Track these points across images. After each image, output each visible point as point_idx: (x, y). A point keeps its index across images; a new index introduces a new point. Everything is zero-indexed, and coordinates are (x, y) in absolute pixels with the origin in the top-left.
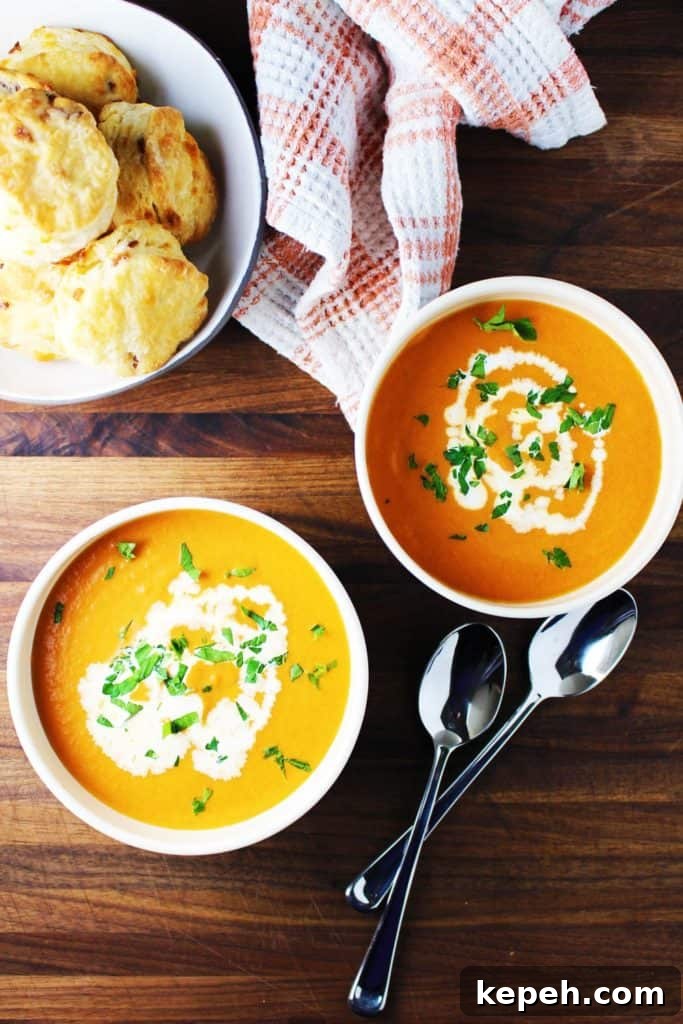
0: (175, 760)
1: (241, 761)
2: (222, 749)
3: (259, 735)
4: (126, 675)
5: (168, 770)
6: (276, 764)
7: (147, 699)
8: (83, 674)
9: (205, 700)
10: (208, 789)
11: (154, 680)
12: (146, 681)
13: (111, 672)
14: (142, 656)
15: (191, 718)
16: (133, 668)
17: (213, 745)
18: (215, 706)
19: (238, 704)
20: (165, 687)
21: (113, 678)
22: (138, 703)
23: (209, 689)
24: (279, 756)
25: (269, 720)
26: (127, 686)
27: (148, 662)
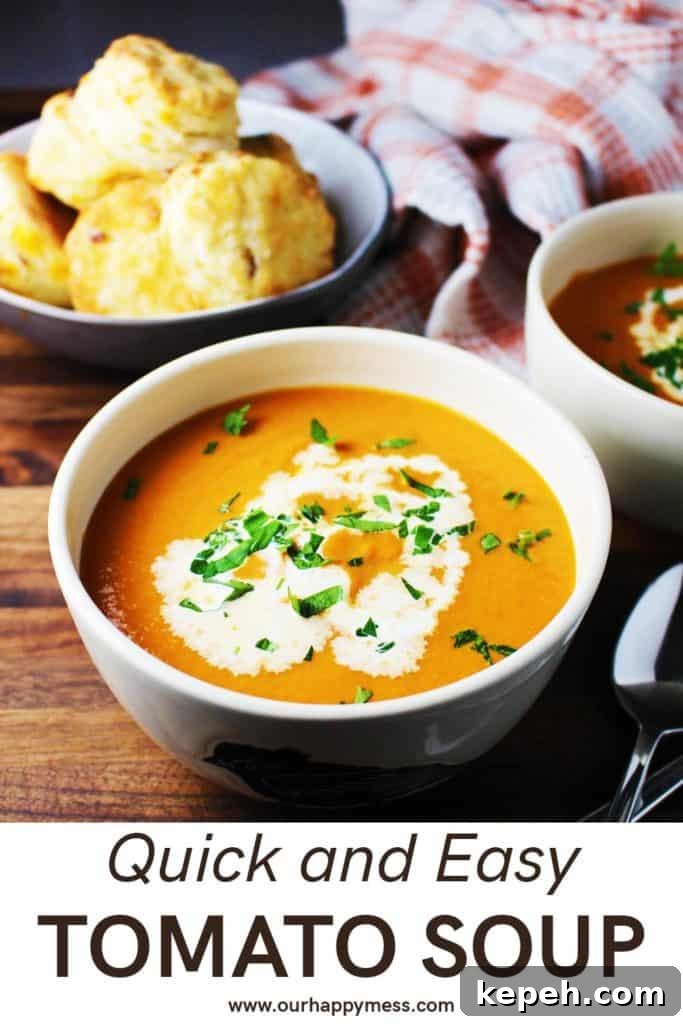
0: (307, 652)
1: (419, 652)
2: (384, 635)
3: (441, 615)
4: (228, 548)
5: (294, 665)
6: (475, 652)
7: (262, 576)
8: (163, 552)
9: (352, 576)
10: (363, 689)
11: (273, 552)
12: (260, 554)
13: (207, 547)
14: (254, 526)
15: (330, 597)
16: (240, 541)
17: (370, 629)
18: (368, 583)
19: (404, 581)
20: (289, 560)
21: (208, 553)
22: (246, 582)
23: (359, 562)
24: (479, 642)
25: (457, 598)
26: (229, 562)
27: (263, 532)
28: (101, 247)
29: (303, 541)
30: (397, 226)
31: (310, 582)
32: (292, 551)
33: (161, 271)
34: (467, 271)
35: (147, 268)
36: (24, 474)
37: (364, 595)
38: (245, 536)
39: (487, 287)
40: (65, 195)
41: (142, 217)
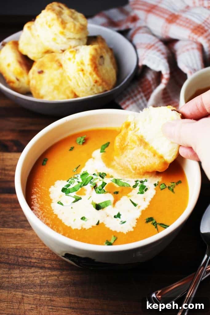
0: (97, 222)
1: (134, 224)
2: (123, 218)
3: (143, 212)
4: (75, 184)
5: (93, 227)
6: (152, 225)
7: (85, 194)
8: (53, 184)
9: (114, 197)
10: (114, 236)
11: (89, 187)
12: (85, 187)
13: (68, 183)
14: (83, 177)
15: (106, 204)
16: (79, 182)
17: (119, 216)
18: (119, 200)
19: (131, 200)
20: (94, 190)
21: (68, 186)
22: (80, 196)
23: (117, 193)
24: (154, 222)
25: (149, 206)
26: (75, 190)
27: (86, 180)
28: (41, 75)
29: (99, 184)
30: (140, 71)
31: (100, 198)
32: (95, 187)
33: (61, 84)
34: (162, 86)
35: (57, 82)
36: (15, 148)
37: (118, 203)
38: (81, 181)
39: (169, 90)
40: (31, 56)
41: (55, 65)
